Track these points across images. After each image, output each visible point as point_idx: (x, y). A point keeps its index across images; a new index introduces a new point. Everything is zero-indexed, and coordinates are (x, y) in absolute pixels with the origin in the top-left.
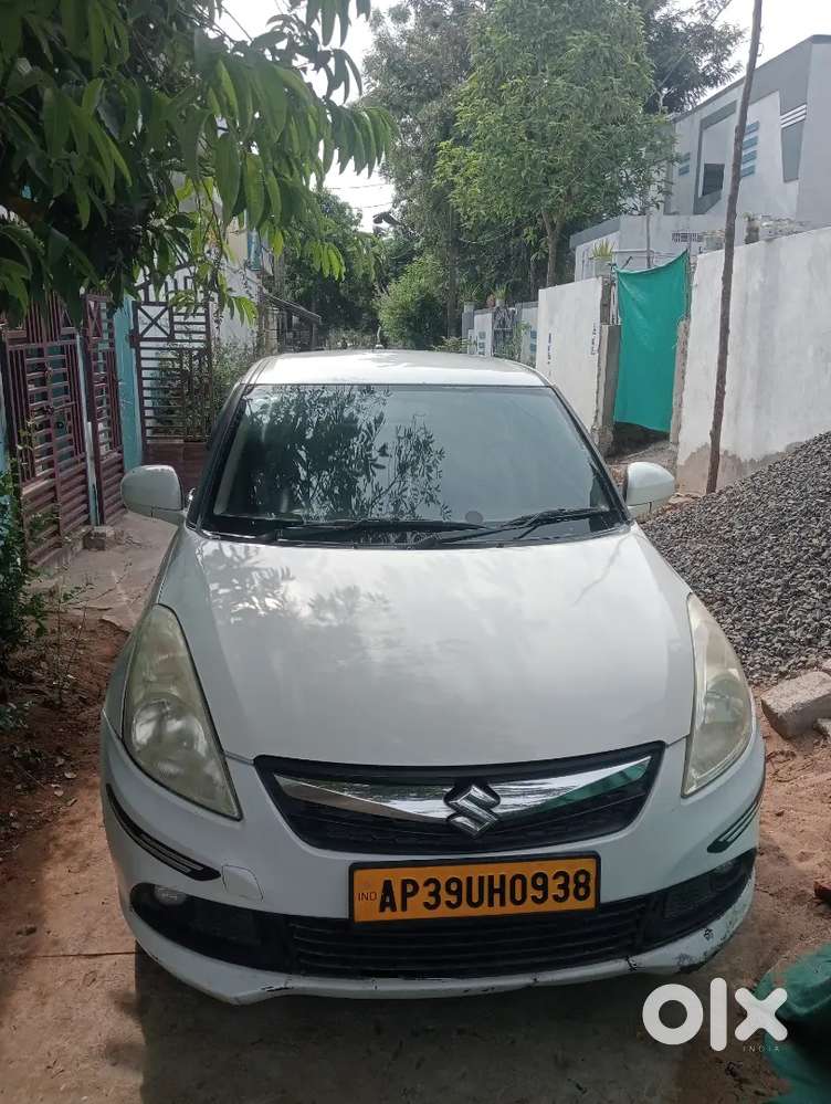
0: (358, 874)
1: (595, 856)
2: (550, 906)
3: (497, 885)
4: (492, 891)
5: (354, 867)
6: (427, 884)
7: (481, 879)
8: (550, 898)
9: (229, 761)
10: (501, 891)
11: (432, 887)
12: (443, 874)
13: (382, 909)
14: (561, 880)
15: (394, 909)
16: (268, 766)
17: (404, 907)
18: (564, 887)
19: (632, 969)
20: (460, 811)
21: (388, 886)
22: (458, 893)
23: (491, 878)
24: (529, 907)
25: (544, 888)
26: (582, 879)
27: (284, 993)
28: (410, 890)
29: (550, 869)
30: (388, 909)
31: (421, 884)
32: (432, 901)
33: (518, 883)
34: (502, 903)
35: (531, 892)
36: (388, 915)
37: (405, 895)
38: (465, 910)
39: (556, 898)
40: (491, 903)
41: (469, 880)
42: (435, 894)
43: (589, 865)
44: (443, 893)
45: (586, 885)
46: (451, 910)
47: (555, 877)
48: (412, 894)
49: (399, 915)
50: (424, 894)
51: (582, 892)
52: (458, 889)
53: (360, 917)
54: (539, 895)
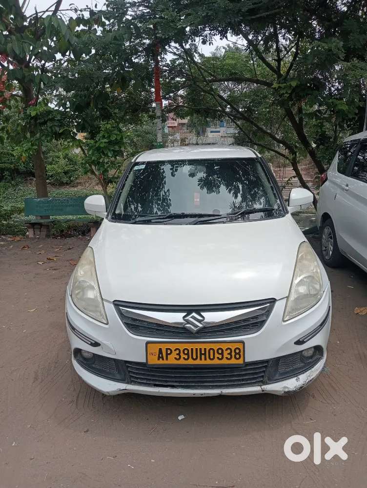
0: (149, 345)
1: (242, 342)
2: (225, 362)
3: (203, 352)
4: (201, 354)
5: (148, 343)
6: (175, 350)
7: (197, 349)
8: (224, 358)
9: (104, 302)
10: (205, 354)
11: (177, 352)
12: (182, 347)
13: (159, 359)
14: (229, 351)
15: (163, 359)
16: (117, 304)
17: (167, 359)
18: (230, 354)
19: (263, 391)
20: (188, 322)
21: (160, 350)
22: (188, 354)
23: (201, 349)
24: (216, 362)
25: (222, 354)
26: (237, 351)
27: (126, 392)
28: (169, 352)
29: (224, 347)
30: (161, 359)
31: (173, 350)
32: (178, 357)
33: (212, 351)
34: (205, 359)
35: (217, 355)
36: (161, 362)
37: (167, 354)
38: (190, 362)
39: (227, 358)
40: (201, 359)
41: (192, 349)
42: (179, 354)
43: (240, 346)
44: (182, 354)
45: (239, 354)
46: (185, 361)
47: (227, 350)
48: (170, 354)
49: (165, 362)
50: (174, 354)
51: (238, 356)
52: (187, 352)
53: (150, 362)
54: (220, 357)
